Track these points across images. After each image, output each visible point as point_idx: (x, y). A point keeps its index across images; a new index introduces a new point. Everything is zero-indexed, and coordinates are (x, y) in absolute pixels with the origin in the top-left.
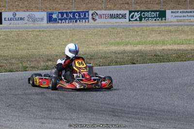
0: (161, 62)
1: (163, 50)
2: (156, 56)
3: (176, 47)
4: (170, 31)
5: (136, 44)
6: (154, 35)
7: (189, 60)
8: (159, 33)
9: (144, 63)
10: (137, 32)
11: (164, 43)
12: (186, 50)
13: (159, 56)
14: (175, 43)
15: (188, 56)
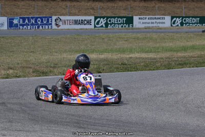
0: (128, 71)
1: (131, 58)
2: (124, 65)
3: (144, 55)
4: (138, 39)
5: (102, 52)
6: (120, 42)
7: (157, 68)
8: (126, 41)
9: (111, 72)
10: (103, 39)
11: (131, 51)
12: (155, 59)
13: (126, 64)
14: (143, 51)
15: (157, 65)
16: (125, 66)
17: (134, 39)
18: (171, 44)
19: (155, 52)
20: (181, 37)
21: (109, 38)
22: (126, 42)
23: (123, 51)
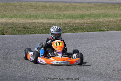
16: (26, 29)
17: (42, 7)
18: (72, 12)
19: (56, 18)
20: (83, 6)
21: (22, 6)
22: (35, 10)
23: (30, 17)
